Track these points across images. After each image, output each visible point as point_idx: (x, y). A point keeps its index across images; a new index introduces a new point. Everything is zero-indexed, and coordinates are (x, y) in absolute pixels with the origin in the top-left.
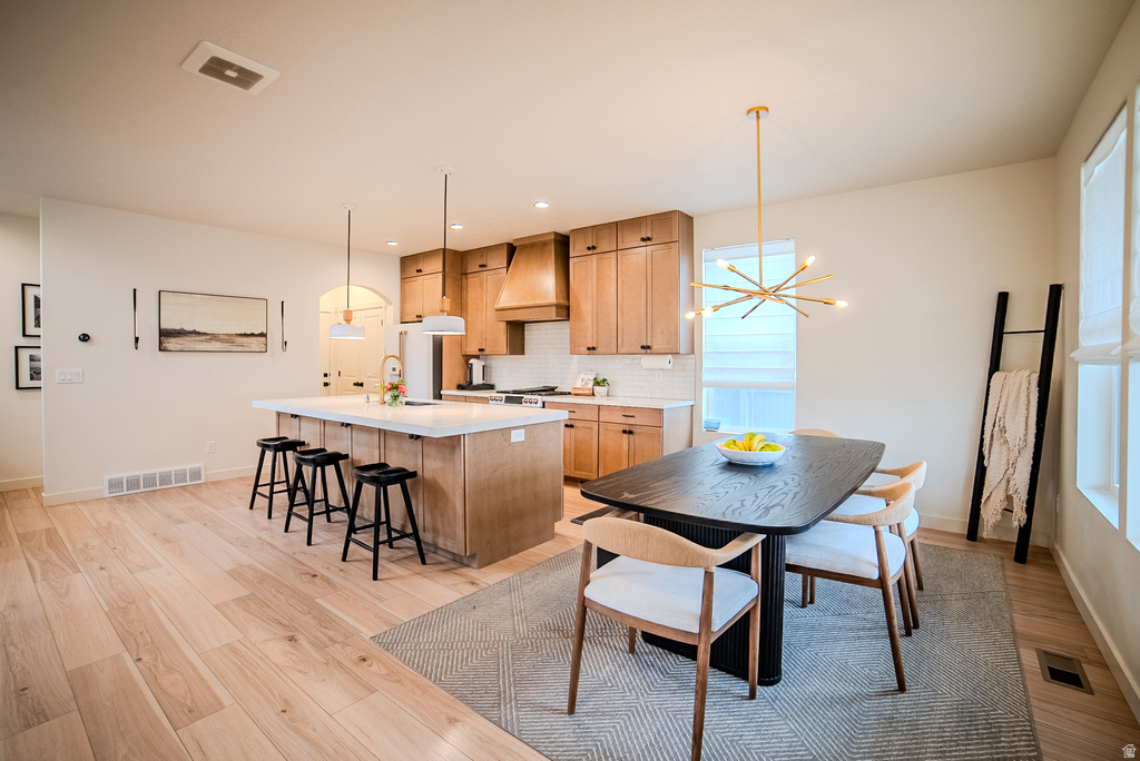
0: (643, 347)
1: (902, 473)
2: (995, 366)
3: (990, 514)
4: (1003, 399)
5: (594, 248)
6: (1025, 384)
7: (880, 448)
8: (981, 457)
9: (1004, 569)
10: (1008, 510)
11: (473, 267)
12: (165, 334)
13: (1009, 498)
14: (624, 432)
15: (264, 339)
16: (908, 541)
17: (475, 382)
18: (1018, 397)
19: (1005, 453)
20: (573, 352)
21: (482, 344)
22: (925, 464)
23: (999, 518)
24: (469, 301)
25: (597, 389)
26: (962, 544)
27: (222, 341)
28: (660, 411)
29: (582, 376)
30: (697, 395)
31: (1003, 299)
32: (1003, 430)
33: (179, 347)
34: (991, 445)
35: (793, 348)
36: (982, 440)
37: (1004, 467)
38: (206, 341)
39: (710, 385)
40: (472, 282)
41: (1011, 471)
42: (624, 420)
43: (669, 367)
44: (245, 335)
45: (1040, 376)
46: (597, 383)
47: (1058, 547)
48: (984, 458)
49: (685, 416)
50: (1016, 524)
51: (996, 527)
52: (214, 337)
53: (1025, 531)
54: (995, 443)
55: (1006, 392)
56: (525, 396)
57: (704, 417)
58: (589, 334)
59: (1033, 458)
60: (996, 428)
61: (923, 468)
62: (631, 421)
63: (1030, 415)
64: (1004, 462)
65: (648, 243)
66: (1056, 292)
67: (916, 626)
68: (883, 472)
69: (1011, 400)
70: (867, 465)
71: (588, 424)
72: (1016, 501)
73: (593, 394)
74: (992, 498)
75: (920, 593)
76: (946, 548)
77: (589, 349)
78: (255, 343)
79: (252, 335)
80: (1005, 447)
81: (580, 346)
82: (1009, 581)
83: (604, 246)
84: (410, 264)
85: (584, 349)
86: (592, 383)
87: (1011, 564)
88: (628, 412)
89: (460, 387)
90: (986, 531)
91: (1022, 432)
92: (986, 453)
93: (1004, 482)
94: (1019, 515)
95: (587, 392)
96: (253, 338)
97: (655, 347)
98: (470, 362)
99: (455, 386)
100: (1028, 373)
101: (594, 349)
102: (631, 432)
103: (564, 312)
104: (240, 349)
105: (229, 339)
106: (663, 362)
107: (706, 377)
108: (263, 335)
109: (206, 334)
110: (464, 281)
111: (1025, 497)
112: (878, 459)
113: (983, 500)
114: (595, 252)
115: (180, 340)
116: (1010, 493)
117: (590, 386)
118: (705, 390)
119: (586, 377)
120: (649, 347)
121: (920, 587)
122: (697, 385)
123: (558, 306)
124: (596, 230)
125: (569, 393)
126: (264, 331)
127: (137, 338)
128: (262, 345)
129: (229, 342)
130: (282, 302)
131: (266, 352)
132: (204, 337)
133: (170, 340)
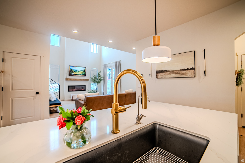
12: (158, 72)
15: (193, 71)
27: (175, 73)
33: (161, 77)
38: (170, 74)
44: (184, 70)
52: (172, 72)
78: (189, 73)
79: (188, 69)
96: (188, 71)
104: (182, 76)
105: (178, 72)
108: (194, 69)
109: (169, 71)
115: (161, 74)
126: (194, 67)
127: (150, 75)
128: (193, 74)
129: (177, 73)
130: (204, 50)
131: (195, 77)
132: (169, 72)
133: (159, 74)
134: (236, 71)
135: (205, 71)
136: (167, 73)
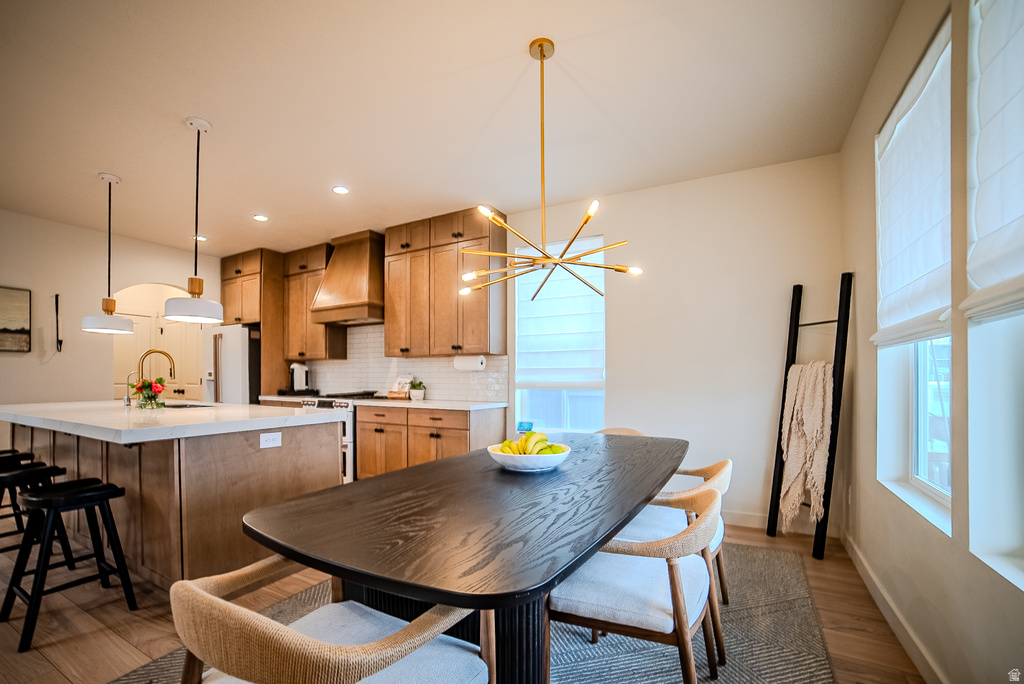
0: (454, 348)
1: (706, 474)
2: (791, 359)
3: (789, 508)
4: (801, 392)
5: (407, 246)
6: (821, 376)
7: (682, 447)
8: (780, 451)
9: (804, 568)
10: (806, 505)
11: (294, 269)
13: (807, 493)
14: (432, 435)
15: (25, 337)
16: (711, 557)
17: (297, 387)
18: (814, 389)
19: (803, 446)
20: (388, 355)
21: (302, 348)
22: (731, 462)
23: (797, 512)
24: (291, 304)
25: (414, 393)
26: (762, 541)
28: (466, 413)
29: (399, 380)
30: (510, 396)
31: (798, 291)
32: (801, 423)
34: (789, 439)
35: (602, 347)
36: (780, 434)
37: (802, 461)
39: (523, 386)
40: (294, 284)
41: (808, 464)
42: (431, 423)
43: (482, 368)
45: (834, 367)
46: (415, 386)
47: (850, 539)
48: (782, 452)
49: (498, 418)
50: (813, 518)
51: (794, 521)
53: (822, 525)
54: (793, 437)
55: (802, 384)
56: (337, 400)
57: (518, 419)
58: (403, 335)
59: (829, 451)
60: (794, 421)
61: (728, 469)
62: (439, 424)
63: (827, 407)
64: (802, 455)
65: (460, 239)
66: (847, 280)
67: (722, 662)
68: (686, 473)
69: (808, 392)
70: (666, 467)
71: (397, 428)
72: (813, 495)
73: (410, 398)
74: (790, 493)
75: (725, 608)
76: (748, 547)
77: (402, 350)
80: (803, 440)
81: (394, 348)
82: (813, 583)
83: (417, 244)
84: (230, 266)
85: (398, 351)
86: (408, 386)
87: (809, 560)
88: (435, 415)
89: (281, 393)
90: (785, 526)
91: (819, 423)
92: (784, 447)
93: (802, 476)
94: (817, 508)
95: (403, 396)
97: (467, 347)
98: (292, 366)
99: (276, 392)
100: (823, 363)
101: (407, 350)
102: (438, 436)
103: (379, 312)
106: (476, 363)
107: (519, 378)
110: (286, 283)
111: (822, 491)
112: (680, 459)
113: (782, 495)
114: (409, 250)
116: (808, 487)
117: (406, 389)
118: (518, 392)
119: (403, 380)
120: (459, 348)
121: (725, 601)
122: (510, 386)
123: (370, 306)
124: (410, 227)
125: (386, 398)
126: (28, 328)
128: (24, 344)
130: (57, 295)
131: (29, 351)
135: (61, 342)
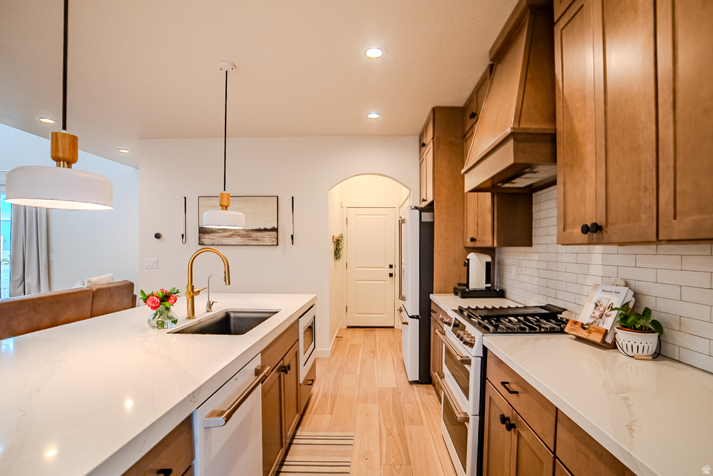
12: (203, 231)
17: (472, 286)
21: (475, 231)
27: (242, 236)
33: (211, 242)
38: (231, 236)
44: (259, 230)
52: (236, 233)
58: (590, 190)
73: (615, 348)
77: (586, 229)
78: (268, 238)
79: (266, 230)
81: (573, 225)
85: (579, 231)
89: (455, 291)
96: (267, 233)
98: (469, 256)
99: (452, 289)
101: (598, 228)
104: (255, 243)
105: (247, 234)
108: (275, 230)
110: (465, 144)
115: (211, 236)
117: (608, 322)
119: (605, 299)
123: (517, 137)
126: (276, 227)
127: (183, 235)
128: (274, 239)
129: (246, 236)
130: (293, 198)
131: (277, 245)
132: (229, 233)
133: (207, 236)
134: (333, 237)
135: (292, 236)
136: (225, 234)
